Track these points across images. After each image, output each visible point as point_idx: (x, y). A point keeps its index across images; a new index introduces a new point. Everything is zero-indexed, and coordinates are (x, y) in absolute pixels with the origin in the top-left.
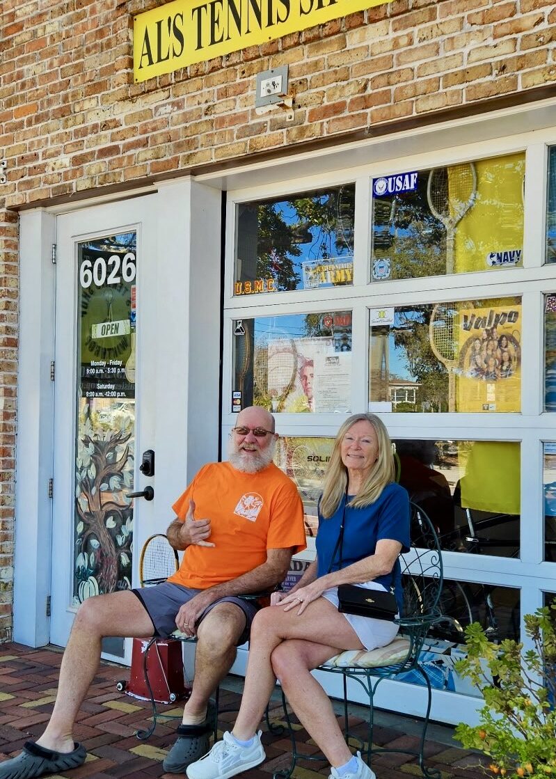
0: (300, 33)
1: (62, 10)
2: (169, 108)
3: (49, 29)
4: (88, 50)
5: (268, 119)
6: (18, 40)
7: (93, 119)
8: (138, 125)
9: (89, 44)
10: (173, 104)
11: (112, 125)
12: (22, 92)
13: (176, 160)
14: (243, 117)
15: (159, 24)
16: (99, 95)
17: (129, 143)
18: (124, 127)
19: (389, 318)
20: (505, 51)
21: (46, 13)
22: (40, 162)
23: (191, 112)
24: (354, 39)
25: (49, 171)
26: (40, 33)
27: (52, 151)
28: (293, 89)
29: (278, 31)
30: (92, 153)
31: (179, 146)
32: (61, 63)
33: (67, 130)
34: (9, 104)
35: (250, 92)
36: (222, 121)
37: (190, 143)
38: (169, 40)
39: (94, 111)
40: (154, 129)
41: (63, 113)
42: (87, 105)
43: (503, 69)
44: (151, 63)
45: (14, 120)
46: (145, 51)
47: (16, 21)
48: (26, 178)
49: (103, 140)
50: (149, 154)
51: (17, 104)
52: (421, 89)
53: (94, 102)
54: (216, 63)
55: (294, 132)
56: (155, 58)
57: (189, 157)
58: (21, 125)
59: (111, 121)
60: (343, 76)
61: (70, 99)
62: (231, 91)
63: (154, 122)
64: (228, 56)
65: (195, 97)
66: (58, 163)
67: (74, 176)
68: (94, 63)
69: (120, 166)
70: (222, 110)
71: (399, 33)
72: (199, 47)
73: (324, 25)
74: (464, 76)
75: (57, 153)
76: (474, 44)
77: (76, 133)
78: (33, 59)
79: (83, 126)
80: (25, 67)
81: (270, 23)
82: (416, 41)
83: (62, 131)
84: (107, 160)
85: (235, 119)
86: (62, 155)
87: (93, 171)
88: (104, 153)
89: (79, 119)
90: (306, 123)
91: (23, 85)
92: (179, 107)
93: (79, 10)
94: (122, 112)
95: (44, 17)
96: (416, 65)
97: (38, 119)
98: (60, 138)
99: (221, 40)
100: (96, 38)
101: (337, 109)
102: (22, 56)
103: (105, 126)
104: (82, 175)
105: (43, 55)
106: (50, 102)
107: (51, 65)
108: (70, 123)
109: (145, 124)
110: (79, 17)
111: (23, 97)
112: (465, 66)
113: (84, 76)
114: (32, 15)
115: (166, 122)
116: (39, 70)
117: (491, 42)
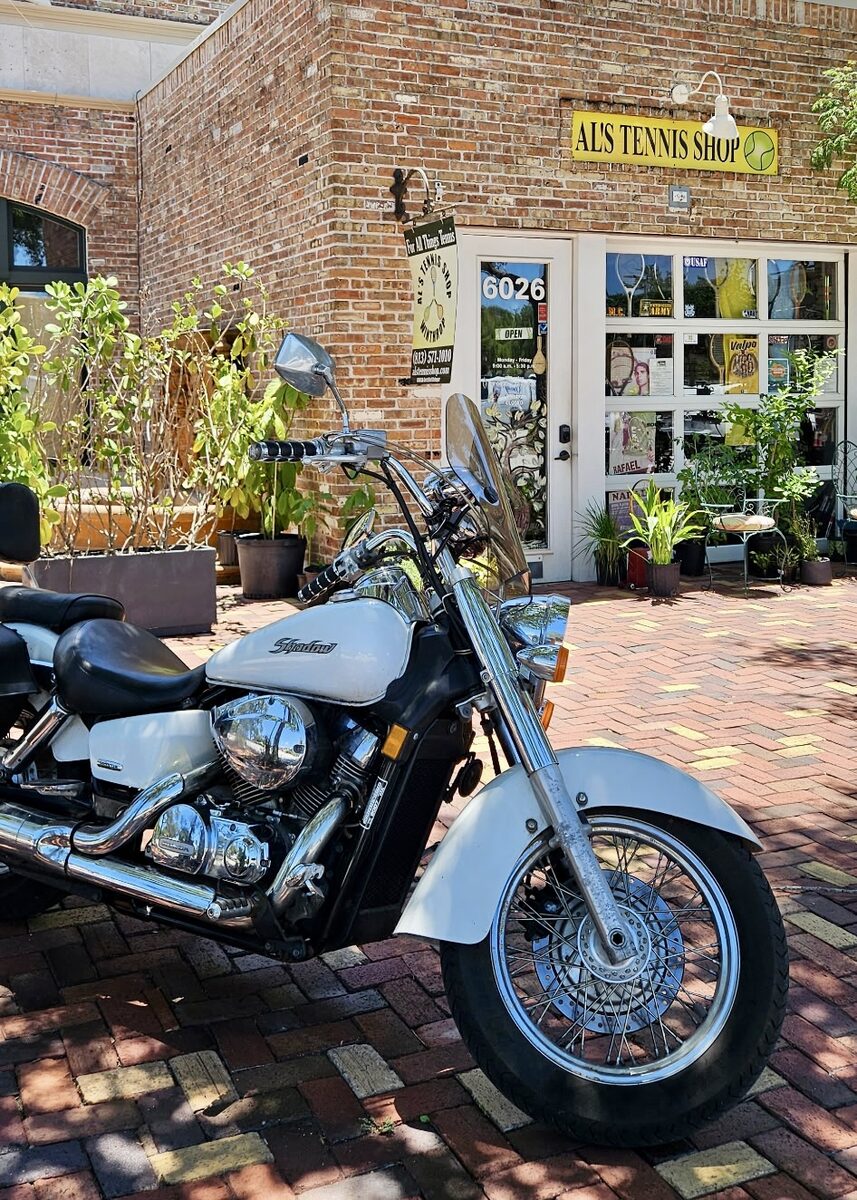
0: (700, 171)
1: (503, 77)
2: (605, 187)
3: (488, 86)
4: (531, 120)
5: (677, 216)
6: (453, 82)
7: (535, 175)
8: (578, 191)
9: (531, 115)
10: (608, 185)
11: (554, 184)
12: (458, 129)
13: (613, 224)
14: (660, 210)
15: (594, 124)
16: (542, 158)
17: (572, 202)
18: (565, 188)
19: (695, 341)
20: (797, 219)
21: (486, 73)
22: (481, 193)
23: (622, 195)
24: (726, 186)
25: (491, 203)
26: (479, 86)
27: (495, 188)
28: (693, 203)
29: (679, 163)
30: (537, 201)
31: (614, 216)
32: (503, 119)
33: (510, 176)
34: (441, 133)
35: (663, 195)
36: (646, 208)
37: (623, 216)
38: (601, 140)
39: (536, 168)
40: (593, 198)
41: (505, 160)
42: (530, 162)
43: (797, 228)
44: (586, 149)
45: (448, 149)
46: (581, 139)
47: (449, 64)
48: (465, 203)
49: (547, 194)
50: (590, 215)
51: (452, 137)
52: (763, 225)
53: (536, 162)
54: (644, 169)
55: (695, 229)
56: (590, 147)
57: (622, 226)
58: (458, 156)
59: (553, 181)
60: (721, 204)
61: (512, 151)
62: (651, 190)
63: (593, 193)
64: (653, 167)
65: (626, 187)
66: (501, 200)
67: (520, 214)
68: (536, 132)
69: (565, 217)
70: (645, 201)
71: (750, 191)
72: (625, 152)
73: (713, 172)
74: (781, 225)
75: (500, 191)
76: (785, 211)
77: (519, 181)
78: (472, 105)
79: (525, 176)
80: (462, 109)
81: (675, 156)
82: (758, 199)
83: (503, 174)
84: (551, 209)
85: (655, 209)
86: (505, 194)
87: (539, 215)
88: (546, 203)
89: (521, 170)
90: (701, 225)
91: (460, 124)
92: (613, 189)
93: (521, 85)
94: (564, 178)
95: (483, 75)
96: (758, 211)
97: (477, 157)
98: (503, 180)
99: (642, 154)
100: (539, 113)
101: (719, 222)
102: (456, 97)
103: (548, 183)
104: (527, 215)
105: (481, 106)
106: (490, 147)
107: (492, 118)
108: (513, 170)
109: (586, 193)
110: (522, 90)
111: (459, 134)
112: (781, 221)
113: (526, 138)
114: (467, 66)
115: (601, 196)
116: (478, 117)
117: (791, 212)
